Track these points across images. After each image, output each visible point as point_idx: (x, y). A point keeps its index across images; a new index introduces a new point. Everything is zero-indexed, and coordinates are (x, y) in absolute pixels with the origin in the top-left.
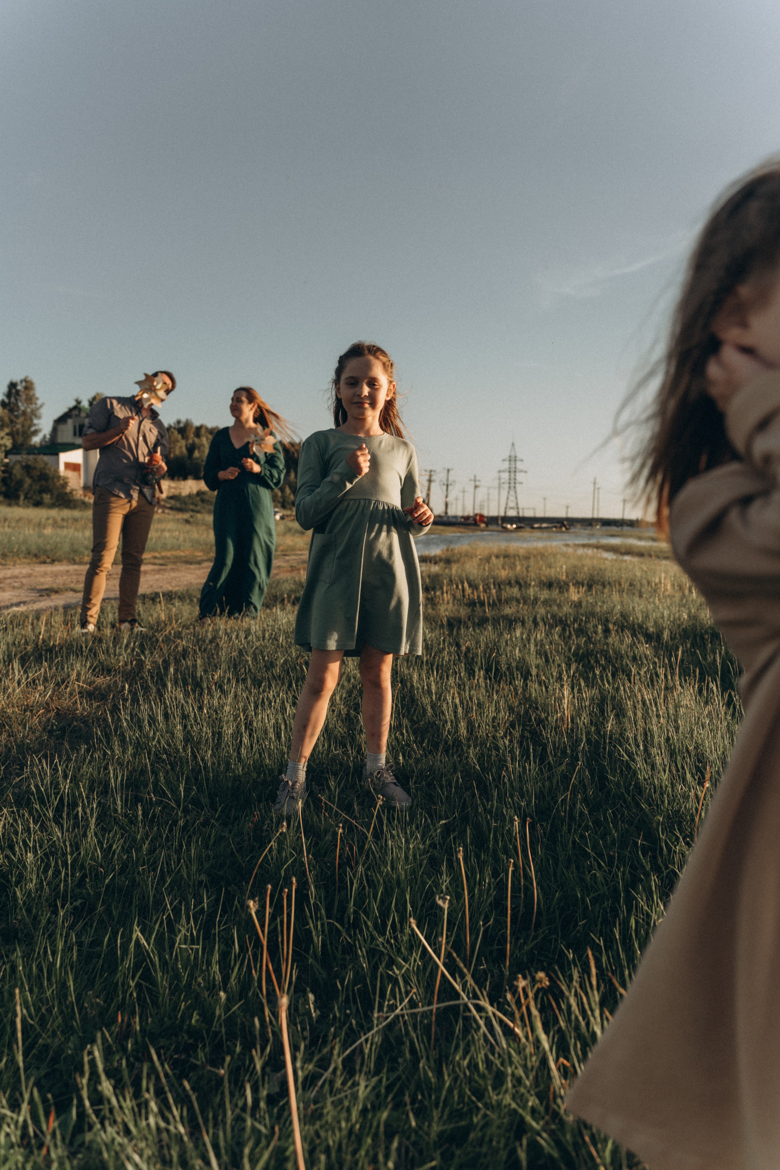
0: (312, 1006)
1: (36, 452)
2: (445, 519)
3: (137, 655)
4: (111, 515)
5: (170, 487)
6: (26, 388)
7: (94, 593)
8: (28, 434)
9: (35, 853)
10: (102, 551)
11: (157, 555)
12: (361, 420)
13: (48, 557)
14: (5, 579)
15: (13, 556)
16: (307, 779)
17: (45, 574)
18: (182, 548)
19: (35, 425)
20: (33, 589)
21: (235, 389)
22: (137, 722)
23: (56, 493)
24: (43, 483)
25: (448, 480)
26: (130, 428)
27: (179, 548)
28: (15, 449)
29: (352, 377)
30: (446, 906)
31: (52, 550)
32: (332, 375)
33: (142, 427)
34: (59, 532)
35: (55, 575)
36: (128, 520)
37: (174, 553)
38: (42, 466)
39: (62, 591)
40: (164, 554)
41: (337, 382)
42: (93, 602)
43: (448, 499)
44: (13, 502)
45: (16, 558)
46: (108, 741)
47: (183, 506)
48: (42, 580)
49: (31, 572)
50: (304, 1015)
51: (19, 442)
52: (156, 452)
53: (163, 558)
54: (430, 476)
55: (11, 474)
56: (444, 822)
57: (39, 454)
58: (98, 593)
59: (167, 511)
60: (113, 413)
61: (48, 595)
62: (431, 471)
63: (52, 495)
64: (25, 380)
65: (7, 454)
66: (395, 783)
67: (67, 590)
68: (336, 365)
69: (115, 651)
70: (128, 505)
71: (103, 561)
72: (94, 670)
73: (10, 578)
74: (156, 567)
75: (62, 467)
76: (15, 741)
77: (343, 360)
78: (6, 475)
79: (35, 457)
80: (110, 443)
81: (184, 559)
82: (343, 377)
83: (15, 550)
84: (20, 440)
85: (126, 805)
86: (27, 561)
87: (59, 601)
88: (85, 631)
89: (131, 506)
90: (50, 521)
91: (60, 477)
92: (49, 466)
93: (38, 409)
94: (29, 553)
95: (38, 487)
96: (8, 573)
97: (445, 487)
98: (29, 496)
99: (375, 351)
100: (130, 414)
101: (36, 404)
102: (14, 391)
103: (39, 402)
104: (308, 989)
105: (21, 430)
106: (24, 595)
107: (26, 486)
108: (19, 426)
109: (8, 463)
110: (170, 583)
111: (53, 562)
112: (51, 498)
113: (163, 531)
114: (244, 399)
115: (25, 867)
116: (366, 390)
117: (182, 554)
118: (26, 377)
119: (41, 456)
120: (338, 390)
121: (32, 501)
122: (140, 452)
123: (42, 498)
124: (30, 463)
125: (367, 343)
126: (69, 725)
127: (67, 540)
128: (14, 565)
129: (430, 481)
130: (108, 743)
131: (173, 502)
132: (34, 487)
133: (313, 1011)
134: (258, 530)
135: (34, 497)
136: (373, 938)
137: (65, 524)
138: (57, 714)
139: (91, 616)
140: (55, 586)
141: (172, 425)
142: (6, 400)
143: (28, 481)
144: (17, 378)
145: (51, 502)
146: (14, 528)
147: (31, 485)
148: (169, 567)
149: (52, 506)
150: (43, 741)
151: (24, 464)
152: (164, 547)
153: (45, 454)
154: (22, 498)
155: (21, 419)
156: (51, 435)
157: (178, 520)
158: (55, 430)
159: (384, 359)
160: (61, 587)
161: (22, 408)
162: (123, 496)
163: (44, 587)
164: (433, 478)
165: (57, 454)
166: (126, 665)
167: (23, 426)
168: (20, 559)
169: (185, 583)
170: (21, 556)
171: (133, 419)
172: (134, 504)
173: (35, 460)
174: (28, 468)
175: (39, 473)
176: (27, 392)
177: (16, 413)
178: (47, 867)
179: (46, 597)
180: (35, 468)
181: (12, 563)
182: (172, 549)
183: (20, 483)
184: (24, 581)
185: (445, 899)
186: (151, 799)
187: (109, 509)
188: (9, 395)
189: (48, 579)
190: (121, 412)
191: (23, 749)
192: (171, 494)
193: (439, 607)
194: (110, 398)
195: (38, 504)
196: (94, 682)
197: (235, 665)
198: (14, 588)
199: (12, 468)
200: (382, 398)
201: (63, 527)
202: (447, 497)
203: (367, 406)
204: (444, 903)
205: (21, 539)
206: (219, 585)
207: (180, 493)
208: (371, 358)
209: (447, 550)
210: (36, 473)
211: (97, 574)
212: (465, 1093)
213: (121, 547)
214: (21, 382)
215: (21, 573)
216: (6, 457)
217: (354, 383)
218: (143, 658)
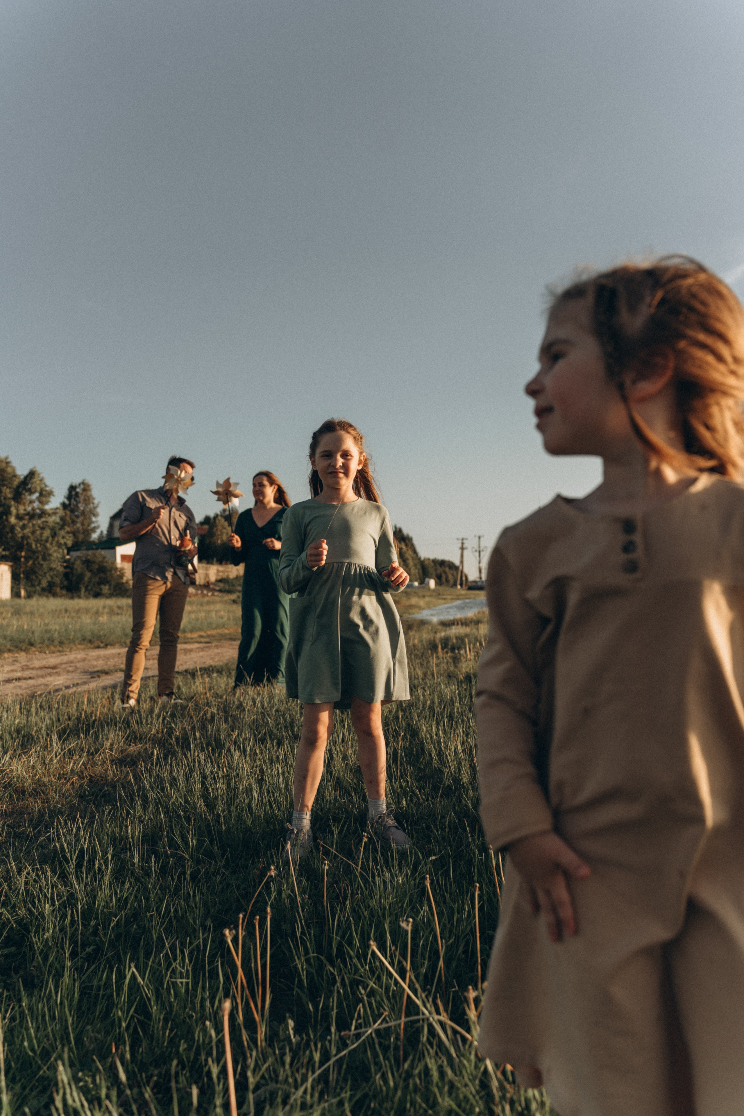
0: (291, 1032)
1: (94, 547)
2: (480, 584)
3: (167, 724)
4: (149, 596)
5: (218, 571)
6: (84, 490)
7: (134, 670)
8: (88, 532)
9: (53, 904)
10: (141, 630)
11: (203, 634)
12: (336, 489)
13: (102, 642)
14: (61, 664)
15: (70, 643)
16: (311, 827)
17: (99, 657)
18: (226, 626)
19: (93, 522)
20: (85, 672)
21: (254, 474)
22: (159, 782)
23: (113, 583)
24: (102, 575)
25: (479, 547)
26: (161, 517)
27: (223, 626)
28: (75, 547)
29: (326, 451)
30: (409, 928)
31: (105, 636)
32: (307, 451)
33: (172, 514)
34: (116, 618)
35: (107, 658)
36: (164, 600)
37: (220, 631)
38: (101, 559)
39: (112, 671)
40: (209, 633)
41: (312, 455)
42: (133, 678)
43: (481, 565)
44: (75, 594)
45: (72, 645)
46: (132, 800)
47: (231, 588)
48: (95, 663)
49: (86, 656)
50: (284, 1040)
51: (80, 540)
52: (186, 535)
53: (208, 636)
54: (463, 544)
55: (72, 569)
56: (434, 858)
57: (97, 549)
58: (138, 669)
59: (216, 593)
60: (145, 504)
61: (99, 677)
62: (463, 539)
63: (110, 586)
64: (83, 483)
65: (69, 550)
66: (396, 827)
67: (116, 671)
68: (310, 441)
69: (147, 720)
70: (165, 586)
71: (142, 640)
72: (127, 739)
73: (66, 663)
74: (202, 645)
75: (119, 559)
76: (49, 807)
77: (317, 437)
78: (68, 570)
79: (94, 551)
80: (144, 532)
81: (228, 637)
82: (319, 451)
83: (72, 637)
84: (81, 537)
85: (143, 859)
86: (82, 647)
87: (107, 681)
88: (126, 705)
89: (166, 587)
90: (106, 610)
91: (117, 568)
92: (107, 559)
93: (95, 508)
94: (84, 640)
95: (97, 579)
96: (65, 659)
97: (477, 553)
98: (89, 588)
99: (346, 426)
100: (161, 505)
101: (93, 503)
102: (73, 493)
103: (96, 502)
104: (287, 1015)
105: (81, 528)
106: (77, 677)
107: (86, 579)
108: (78, 525)
109: (69, 559)
110: (212, 659)
111: (106, 646)
112: (110, 589)
113: (209, 612)
114: (266, 483)
115: (43, 918)
116: (340, 461)
117: (227, 631)
118: (84, 480)
119: (99, 551)
120: (313, 463)
121: (92, 593)
122: (172, 537)
123: (101, 589)
124: (89, 557)
125: (337, 420)
126: (100, 790)
127: (120, 626)
128: (70, 651)
129: (462, 549)
130: (131, 803)
131: (221, 585)
132: (93, 580)
133: (292, 1037)
134: (283, 602)
135: (94, 589)
136: (357, 970)
137: (119, 612)
138: (91, 781)
139: (132, 692)
140: (106, 668)
141: (219, 513)
142: (67, 502)
143: (88, 575)
144: (76, 481)
145: (109, 592)
146: (73, 618)
147: (90, 578)
148: (213, 644)
149: (110, 596)
150: (74, 805)
151: (84, 559)
152: (210, 626)
153: (102, 549)
154: (83, 590)
155: (81, 518)
156: (108, 531)
157: (226, 601)
158: (111, 526)
159: (353, 432)
160: (112, 668)
161: (82, 508)
162: (159, 578)
163: (96, 669)
164: (465, 546)
165: (114, 548)
166: (158, 733)
167: (83, 525)
168: (76, 646)
169: (228, 657)
170: (77, 642)
171: (164, 509)
172: (169, 585)
173: (94, 554)
174: (88, 563)
175: (97, 567)
176: (85, 493)
177: (76, 513)
178: (64, 916)
179: (97, 678)
180: (94, 562)
181: (68, 650)
182: (218, 627)
183: (81, 576)
184: (78, 665)
185: (408, 922)
186: (167, 852)
187: (147, 592)
188: (69, 497)
189: (101, 662)
190: (152, 504)
191: (55, 813)
192: (219, 578)
193: (460, 664)
194: (140, 491)
195: (97, 595)
196: (126, 750)
197: (255, 726)
198: (68, 672)
199: (73, 564)
200: (354, 466)
201: (118, 614)
202: (480, 563)
203: (341, 475)
204: (408, 925)
205: (78, 627)
206: (249, 656)
207: (228, 576)
208: (343, 433)
209: (479, 613)
210: (95, 567)
211: (137, 652)
212: (416, 1101)
213: (158, 626)
214: (80, 485)
215: (76, 658)
216: (68, 554)
217: (329, 455)
218: (173, 725)
